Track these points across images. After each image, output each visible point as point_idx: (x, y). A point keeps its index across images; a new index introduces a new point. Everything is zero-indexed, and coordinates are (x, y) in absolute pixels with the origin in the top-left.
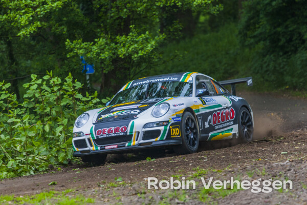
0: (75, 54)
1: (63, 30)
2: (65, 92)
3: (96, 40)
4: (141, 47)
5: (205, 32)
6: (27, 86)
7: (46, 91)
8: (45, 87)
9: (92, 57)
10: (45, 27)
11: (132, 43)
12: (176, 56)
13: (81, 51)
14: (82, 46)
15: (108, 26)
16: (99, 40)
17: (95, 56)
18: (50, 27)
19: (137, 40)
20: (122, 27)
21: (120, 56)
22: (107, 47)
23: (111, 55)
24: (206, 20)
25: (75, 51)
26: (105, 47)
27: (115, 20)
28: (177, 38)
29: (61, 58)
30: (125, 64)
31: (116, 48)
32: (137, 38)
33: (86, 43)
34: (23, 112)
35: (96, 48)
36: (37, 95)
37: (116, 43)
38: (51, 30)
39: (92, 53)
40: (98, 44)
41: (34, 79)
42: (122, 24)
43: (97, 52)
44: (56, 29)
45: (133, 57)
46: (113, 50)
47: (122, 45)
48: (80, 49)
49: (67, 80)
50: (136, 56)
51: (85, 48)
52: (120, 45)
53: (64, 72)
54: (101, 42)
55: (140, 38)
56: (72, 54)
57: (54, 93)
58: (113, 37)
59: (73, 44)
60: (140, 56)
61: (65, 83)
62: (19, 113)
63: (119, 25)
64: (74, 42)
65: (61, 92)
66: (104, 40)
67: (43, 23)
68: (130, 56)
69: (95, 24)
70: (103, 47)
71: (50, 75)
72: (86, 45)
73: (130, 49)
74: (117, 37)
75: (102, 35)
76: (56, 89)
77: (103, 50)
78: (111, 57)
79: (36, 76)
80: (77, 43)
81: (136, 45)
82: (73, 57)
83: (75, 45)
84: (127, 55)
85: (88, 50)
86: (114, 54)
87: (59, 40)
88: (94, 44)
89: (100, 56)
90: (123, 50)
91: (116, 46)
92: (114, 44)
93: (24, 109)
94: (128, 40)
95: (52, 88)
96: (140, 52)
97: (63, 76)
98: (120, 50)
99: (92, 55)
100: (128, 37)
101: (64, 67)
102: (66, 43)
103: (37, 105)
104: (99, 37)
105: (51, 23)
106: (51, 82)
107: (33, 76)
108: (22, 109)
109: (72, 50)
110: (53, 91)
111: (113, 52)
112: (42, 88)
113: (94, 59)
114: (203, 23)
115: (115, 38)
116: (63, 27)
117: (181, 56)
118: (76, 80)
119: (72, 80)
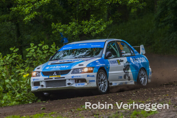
0: (57, 31)
1: (50, 17)
2: (51, 54)
3: (70, 23)
4: (97, 28)
5: (134, 18)
6: (28, 50)
7: (40, 53)
8: (38, 51)
9: (68, 33)
10: (39, 15)
11: (92, 25)
12: (117, 32)
13: (61, 30)
14: (61, 27)
15: (77, 15)
16: (72, 23)
17: (69, 33)
18: (42, 15)
19: (95, 24)
20: (85, 15)
21: (85, 33)
22: (76, 27)
23: (79, 32)
24: (134, 11)
25: (57, 30)
26: (75, 27)
27: (81, 11)
28: (118, 21)
29: (48, 34)
30: (87, 37)
31: (82, 28)
32: (95, 23)
33: (64, 25)
34: (26, 66)
35: (70, 28)
36: (34, 56)
37: (82, 25)
38: (43, 17)
39: (67, 31)
40: (71, 25)
41: (32, 46)
42: (85, 13)
43: (70, 31)
44: (46, 16)
45: (92, 33)
46: (80, 29)
47: (85, 27)
48: (60, 28)
49: (52, 47)
50: (94, 33)
51: (63, 28)
52: (84, 26)
53: (51, 42)
54: (73, 25)
55: (97, 23)
56: (55, 31)
57: (44, 54)
58: (80, 22)
59: (56, 26)
60: (96, 34)
61: (51, 48)
62: (24, 66)
63: (84, 14)
64: (57, 24)
65: (49, 54)
66: (75, 23)
67: (38, 13)
68: (90, 33)
69: (69, 13)
70: (74, 27)
71: (42, 44)
72: (64, 26)
73: (91, 29)
74: (83, 22)
75: (73, 20)
76: (45, 52)
77: (74, 29)
78: (79, 33)
79: (33, 44)
80: (59, 25)
81: (94, 27)
82: (56, 33)
83: (57, 26)
84: (89, 32)
85: (65, 30)
86: (80, 31)
87: (47, 23)
88: (69, 26)
89: (73, 33)
90: (86, 29)
91: (82, 27)
92: (80, 26)
93: (27, 64)
94: (90, 23)
95: (43, 52)
96: (97, 31)
97: (50, 44)
98: (84, 30)
99: (68, 32)
100: (90, 21)
101: (51, 39)
102: (52, 25)
103: (34, 61)
104: (72, 21)
105: (43, 12)
106: (43, 48)
107: (32, 45)
108: (25, 64)
109: (55, 29)
110: (43, 53)
111: (80, 30)
112: (37, 51)
113: (69, 35)
114: (133, 13)
115: (81, 22)
116: (50, 15)
117: (120, 32)
118: (57, 47)
119: (55, 46)
